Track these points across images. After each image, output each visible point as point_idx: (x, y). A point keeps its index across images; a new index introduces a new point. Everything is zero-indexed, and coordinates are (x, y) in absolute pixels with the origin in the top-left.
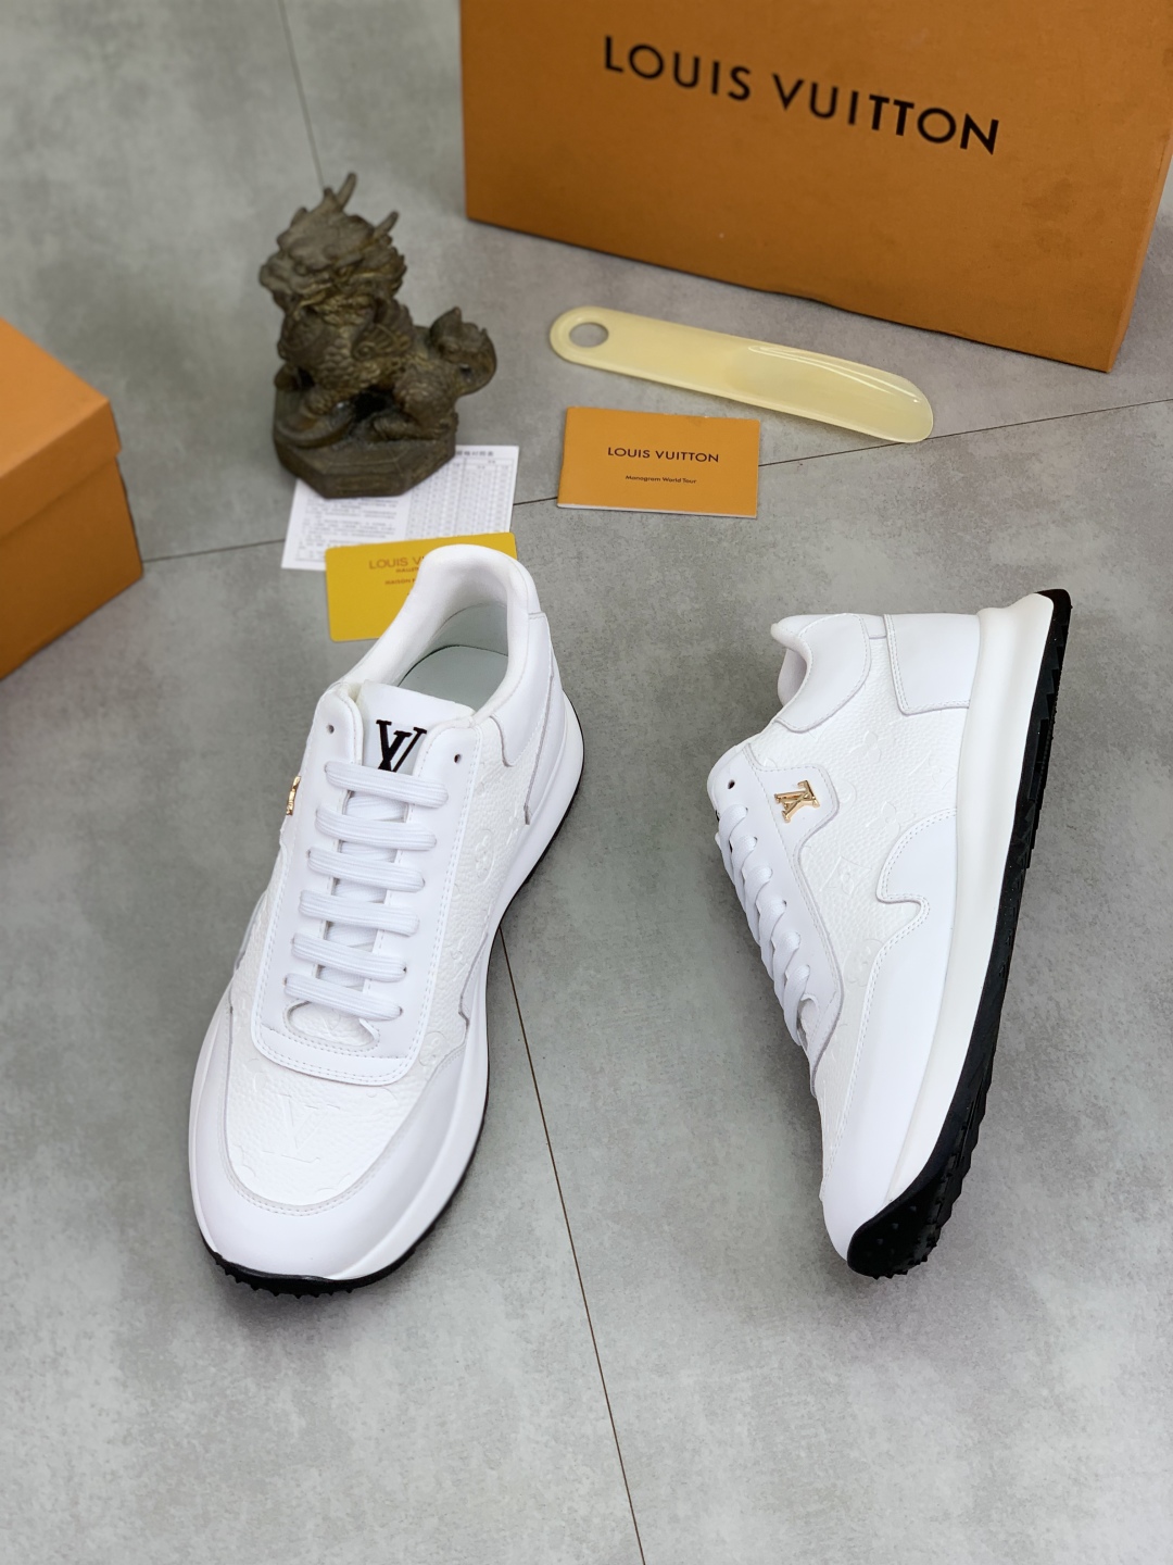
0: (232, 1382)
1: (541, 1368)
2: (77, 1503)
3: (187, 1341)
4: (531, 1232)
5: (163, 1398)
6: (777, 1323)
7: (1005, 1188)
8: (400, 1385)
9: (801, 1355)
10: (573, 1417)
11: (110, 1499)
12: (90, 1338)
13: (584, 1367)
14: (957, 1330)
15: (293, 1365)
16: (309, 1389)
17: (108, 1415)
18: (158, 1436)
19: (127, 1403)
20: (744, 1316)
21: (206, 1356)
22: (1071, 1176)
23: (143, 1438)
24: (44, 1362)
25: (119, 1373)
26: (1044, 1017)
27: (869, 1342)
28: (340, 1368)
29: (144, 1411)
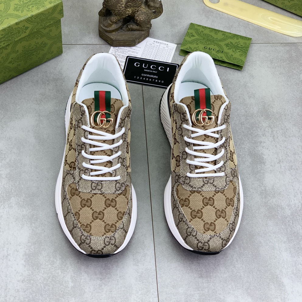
0: (55, 270)
1: (140, 280)
2: (7, 296)
3: (44, 257)
4: (144, 243)
5: (35, 272)
6: (209, 279)
7: (279, 252)
8: (101, 279)
9: (214, 289)
10: (147, 295)
11: (16, 297)
12: (18, 252)
13: (152, 282)
14: (259, 290)
15: (72, 268)
16: (76, 276)
17: (19, 273)
18: (32, 282)
19: (25, 271)
20: (200, 276)
21: (49, 262)
22: (298, 252)
23: (28, 281)
24: (4, 257)
25: (24, 263)
26: (297, 207)
27: (234, 289)
28: (85, 271)
29: (29, 274)
